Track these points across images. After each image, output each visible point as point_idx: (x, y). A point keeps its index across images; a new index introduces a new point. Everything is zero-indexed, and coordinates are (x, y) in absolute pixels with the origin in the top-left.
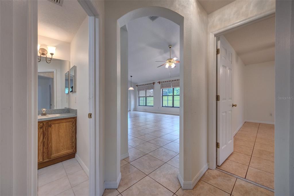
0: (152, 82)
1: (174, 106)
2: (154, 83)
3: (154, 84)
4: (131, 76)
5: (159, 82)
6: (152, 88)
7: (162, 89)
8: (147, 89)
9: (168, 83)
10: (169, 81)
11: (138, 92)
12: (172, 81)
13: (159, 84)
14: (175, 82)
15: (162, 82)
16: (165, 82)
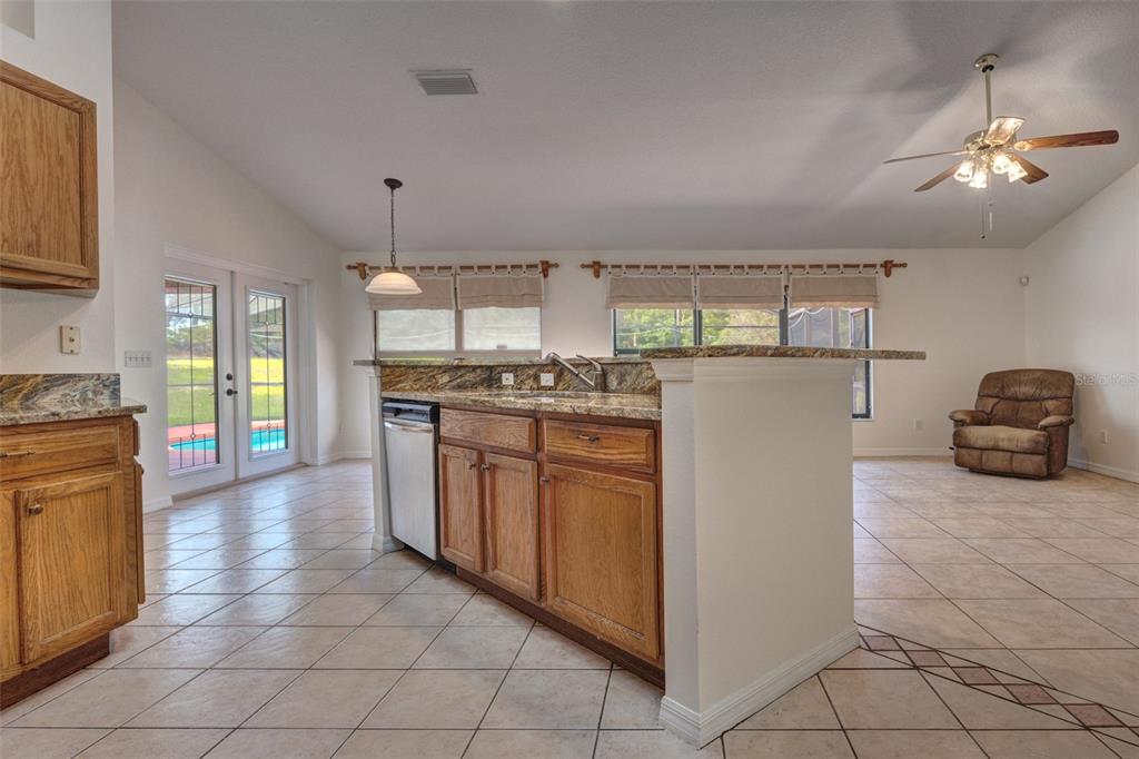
0: (536, 258)
2: (546, 267)
3: (545, 276)
4: (393, 184)
5: (597, 267)
6: (531, 297)
7: (612, 312)
8: (483, 301)
9: (671, 279)
10: (675, 270)
11: (370, 315)
12: (700, 267)
13: (597, 275)
14: (720, 275)
15: (619, 267)
16: (646, 267)
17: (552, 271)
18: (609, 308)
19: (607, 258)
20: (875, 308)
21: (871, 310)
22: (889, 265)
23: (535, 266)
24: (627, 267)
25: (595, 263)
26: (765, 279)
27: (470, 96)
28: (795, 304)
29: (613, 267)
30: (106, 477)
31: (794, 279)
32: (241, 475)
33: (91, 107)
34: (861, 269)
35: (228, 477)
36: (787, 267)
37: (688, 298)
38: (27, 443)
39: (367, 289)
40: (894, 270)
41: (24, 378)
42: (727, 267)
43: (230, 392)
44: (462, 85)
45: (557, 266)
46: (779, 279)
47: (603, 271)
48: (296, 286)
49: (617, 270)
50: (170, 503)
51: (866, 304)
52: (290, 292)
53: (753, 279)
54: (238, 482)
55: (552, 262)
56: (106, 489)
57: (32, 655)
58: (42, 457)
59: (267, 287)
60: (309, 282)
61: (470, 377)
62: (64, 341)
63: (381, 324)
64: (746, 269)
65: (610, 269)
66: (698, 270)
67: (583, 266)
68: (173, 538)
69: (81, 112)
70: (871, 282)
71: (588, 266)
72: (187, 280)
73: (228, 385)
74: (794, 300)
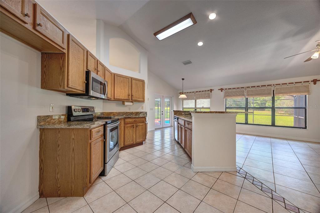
0: (209, 89)
1: (248, 123)
2: (211, 90)
3: (211, 92)
4: (183, 79)
5: (222, 90)
6: (208, 97)
7: (225, 99)
8: (199, 98)
9: (239, 91)
10: (240, 89)
11: (182, 101)
12: (247, 87)
13: (222, 91)
14: (253, 89)
15: (227, 89)
16: (233, 89)
17: (212, 91)
18: (224, 98)
19: (224, 87)
20: (309, 94)
21: (307, 95)
22: (315, 81)
23: (209, 90)
24: (228, 89)
25: (221, 89)
26: (266, 89)
27: (191, 64)
28: (276, 95)
29: (225, 89)
30: (143, 124)
31: (276, 88)
32: (163, 127)
33: (144, 81)
34: (302, 83)
35: (162, 127)
36: (274, 85)
37: (244, 95)
38: (137, 120)
39: (179, 97)
40: (317, 82)
41: (138, 112)
42: (255, 87)
43: (162, 114)
44: (189, 62)
45: (213, 90)
46: (271, 89)
47: (223, 90)
48: (172, 97)
49: (226, 90)
50: (154, 129)
51: (306, 94)
52: (171, 98)
53: (263, 89)
54: (163, 128)
55: (212, 89)
56: (143, 125)
57: (137, 142)
58: (138, 121)
59: (167, 97)
60: (173, 96)
61: (187, 113)
62: (142, 108)
63: (184, 103)
64: (260, 87)
65: (224, 90)
66: (246, 88)
67: (219, 90)
68: (155, 135)
69: (143, 82)
70: (307, 87)
71: (220, 89)
72: (157, 97)
73: (162, 113)
74: (276, 94)
